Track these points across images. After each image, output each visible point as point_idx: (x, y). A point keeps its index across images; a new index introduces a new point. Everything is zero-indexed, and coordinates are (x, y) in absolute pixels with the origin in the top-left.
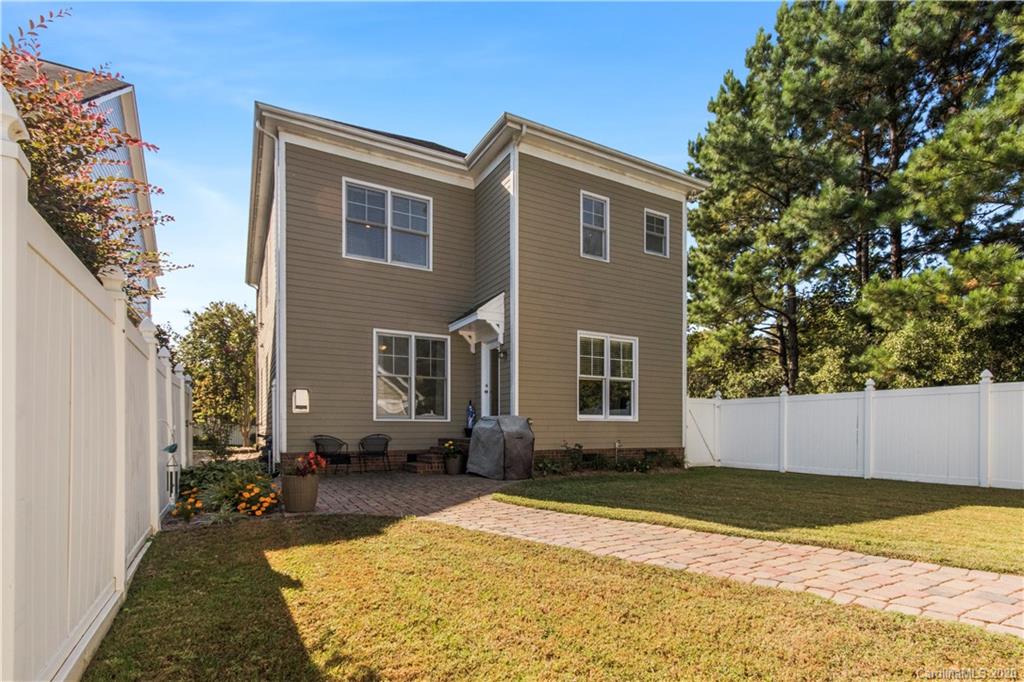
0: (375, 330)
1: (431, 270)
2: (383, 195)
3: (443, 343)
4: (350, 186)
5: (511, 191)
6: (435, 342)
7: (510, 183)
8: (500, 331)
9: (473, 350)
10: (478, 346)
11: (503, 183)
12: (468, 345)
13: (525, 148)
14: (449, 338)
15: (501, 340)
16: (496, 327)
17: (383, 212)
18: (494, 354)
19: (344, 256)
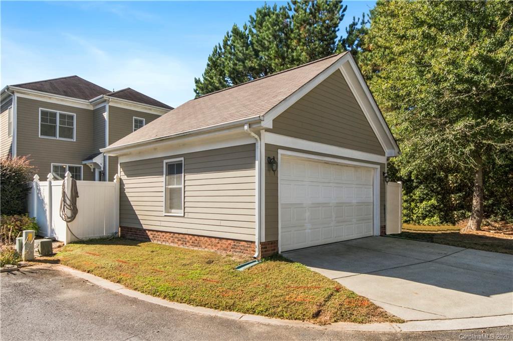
0: (52, 164)
1: (75, 141)
2: (55, 114)
3: (80, 168)
4: (42, 112)
5: (106, 118)
6: (76, 168)
7: (106, 115)
8: (102, 166)
9: (92, 170)
10: (94, 169)
11: (103, 114)
12: (90, 169)
13: (111, 104)
14: (82, 166)
15: (102, 169)
16: (100, 165)
17: (55, 120)
18: (100, 172)
19: (39, 137)
